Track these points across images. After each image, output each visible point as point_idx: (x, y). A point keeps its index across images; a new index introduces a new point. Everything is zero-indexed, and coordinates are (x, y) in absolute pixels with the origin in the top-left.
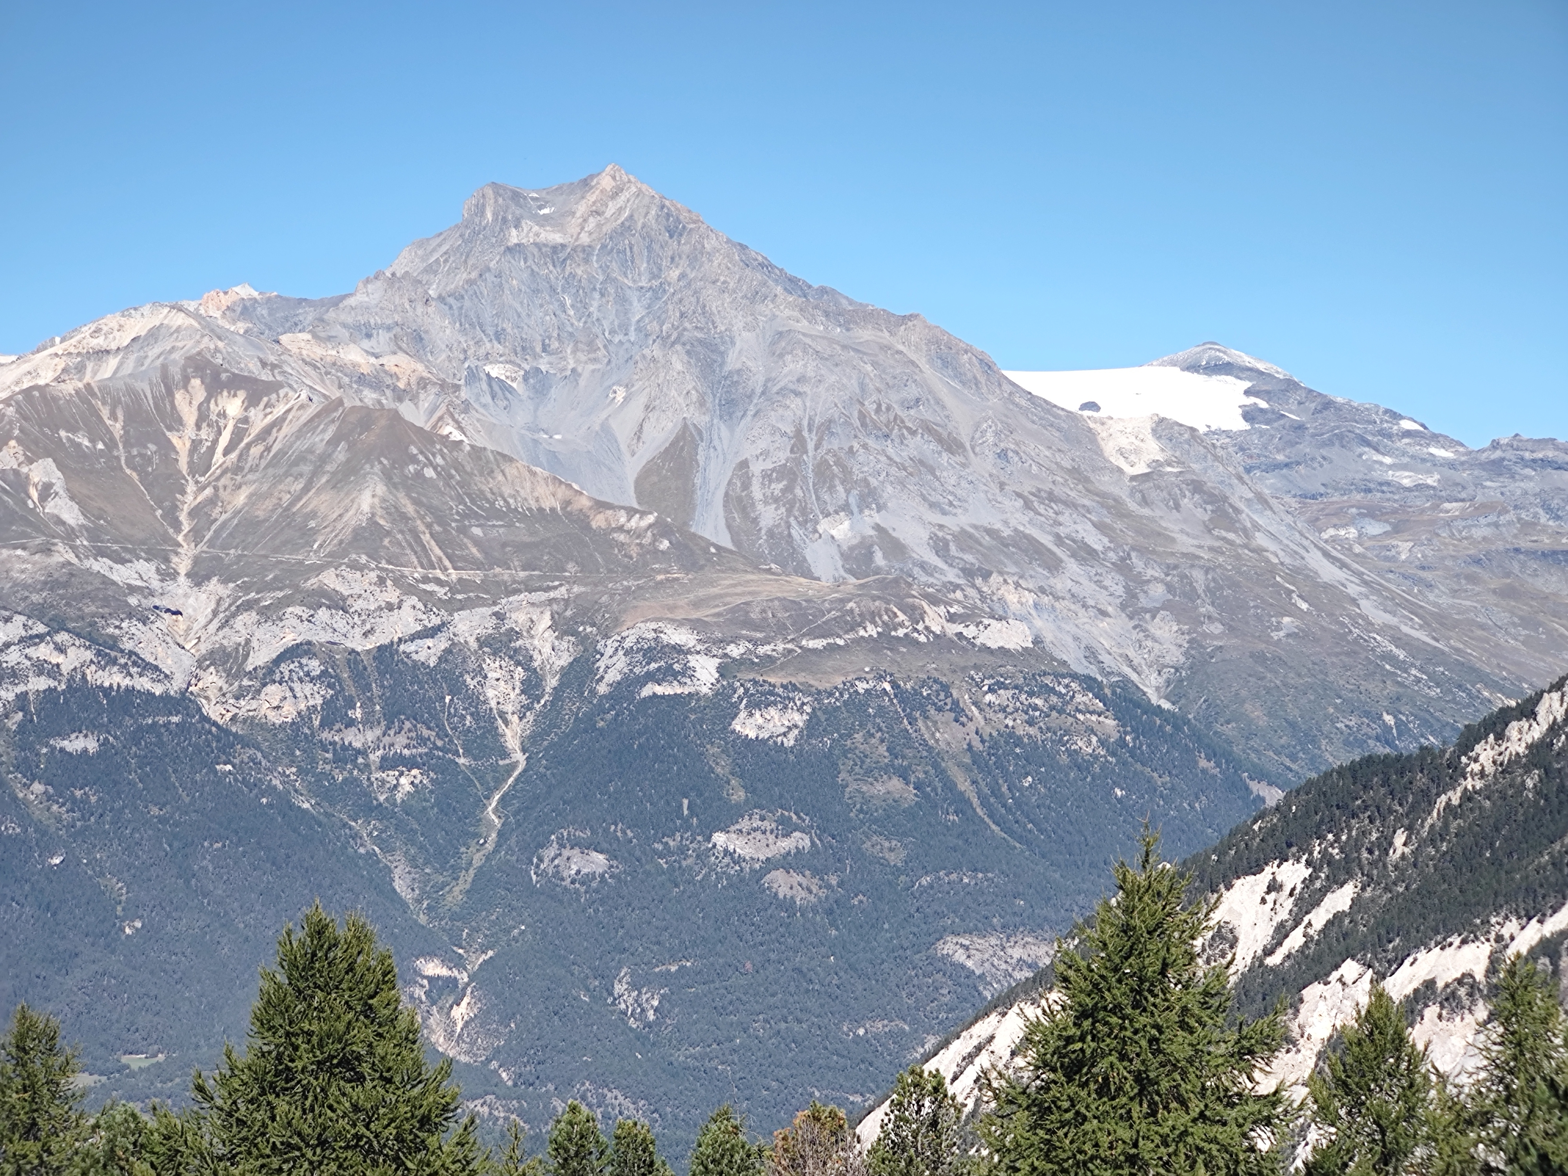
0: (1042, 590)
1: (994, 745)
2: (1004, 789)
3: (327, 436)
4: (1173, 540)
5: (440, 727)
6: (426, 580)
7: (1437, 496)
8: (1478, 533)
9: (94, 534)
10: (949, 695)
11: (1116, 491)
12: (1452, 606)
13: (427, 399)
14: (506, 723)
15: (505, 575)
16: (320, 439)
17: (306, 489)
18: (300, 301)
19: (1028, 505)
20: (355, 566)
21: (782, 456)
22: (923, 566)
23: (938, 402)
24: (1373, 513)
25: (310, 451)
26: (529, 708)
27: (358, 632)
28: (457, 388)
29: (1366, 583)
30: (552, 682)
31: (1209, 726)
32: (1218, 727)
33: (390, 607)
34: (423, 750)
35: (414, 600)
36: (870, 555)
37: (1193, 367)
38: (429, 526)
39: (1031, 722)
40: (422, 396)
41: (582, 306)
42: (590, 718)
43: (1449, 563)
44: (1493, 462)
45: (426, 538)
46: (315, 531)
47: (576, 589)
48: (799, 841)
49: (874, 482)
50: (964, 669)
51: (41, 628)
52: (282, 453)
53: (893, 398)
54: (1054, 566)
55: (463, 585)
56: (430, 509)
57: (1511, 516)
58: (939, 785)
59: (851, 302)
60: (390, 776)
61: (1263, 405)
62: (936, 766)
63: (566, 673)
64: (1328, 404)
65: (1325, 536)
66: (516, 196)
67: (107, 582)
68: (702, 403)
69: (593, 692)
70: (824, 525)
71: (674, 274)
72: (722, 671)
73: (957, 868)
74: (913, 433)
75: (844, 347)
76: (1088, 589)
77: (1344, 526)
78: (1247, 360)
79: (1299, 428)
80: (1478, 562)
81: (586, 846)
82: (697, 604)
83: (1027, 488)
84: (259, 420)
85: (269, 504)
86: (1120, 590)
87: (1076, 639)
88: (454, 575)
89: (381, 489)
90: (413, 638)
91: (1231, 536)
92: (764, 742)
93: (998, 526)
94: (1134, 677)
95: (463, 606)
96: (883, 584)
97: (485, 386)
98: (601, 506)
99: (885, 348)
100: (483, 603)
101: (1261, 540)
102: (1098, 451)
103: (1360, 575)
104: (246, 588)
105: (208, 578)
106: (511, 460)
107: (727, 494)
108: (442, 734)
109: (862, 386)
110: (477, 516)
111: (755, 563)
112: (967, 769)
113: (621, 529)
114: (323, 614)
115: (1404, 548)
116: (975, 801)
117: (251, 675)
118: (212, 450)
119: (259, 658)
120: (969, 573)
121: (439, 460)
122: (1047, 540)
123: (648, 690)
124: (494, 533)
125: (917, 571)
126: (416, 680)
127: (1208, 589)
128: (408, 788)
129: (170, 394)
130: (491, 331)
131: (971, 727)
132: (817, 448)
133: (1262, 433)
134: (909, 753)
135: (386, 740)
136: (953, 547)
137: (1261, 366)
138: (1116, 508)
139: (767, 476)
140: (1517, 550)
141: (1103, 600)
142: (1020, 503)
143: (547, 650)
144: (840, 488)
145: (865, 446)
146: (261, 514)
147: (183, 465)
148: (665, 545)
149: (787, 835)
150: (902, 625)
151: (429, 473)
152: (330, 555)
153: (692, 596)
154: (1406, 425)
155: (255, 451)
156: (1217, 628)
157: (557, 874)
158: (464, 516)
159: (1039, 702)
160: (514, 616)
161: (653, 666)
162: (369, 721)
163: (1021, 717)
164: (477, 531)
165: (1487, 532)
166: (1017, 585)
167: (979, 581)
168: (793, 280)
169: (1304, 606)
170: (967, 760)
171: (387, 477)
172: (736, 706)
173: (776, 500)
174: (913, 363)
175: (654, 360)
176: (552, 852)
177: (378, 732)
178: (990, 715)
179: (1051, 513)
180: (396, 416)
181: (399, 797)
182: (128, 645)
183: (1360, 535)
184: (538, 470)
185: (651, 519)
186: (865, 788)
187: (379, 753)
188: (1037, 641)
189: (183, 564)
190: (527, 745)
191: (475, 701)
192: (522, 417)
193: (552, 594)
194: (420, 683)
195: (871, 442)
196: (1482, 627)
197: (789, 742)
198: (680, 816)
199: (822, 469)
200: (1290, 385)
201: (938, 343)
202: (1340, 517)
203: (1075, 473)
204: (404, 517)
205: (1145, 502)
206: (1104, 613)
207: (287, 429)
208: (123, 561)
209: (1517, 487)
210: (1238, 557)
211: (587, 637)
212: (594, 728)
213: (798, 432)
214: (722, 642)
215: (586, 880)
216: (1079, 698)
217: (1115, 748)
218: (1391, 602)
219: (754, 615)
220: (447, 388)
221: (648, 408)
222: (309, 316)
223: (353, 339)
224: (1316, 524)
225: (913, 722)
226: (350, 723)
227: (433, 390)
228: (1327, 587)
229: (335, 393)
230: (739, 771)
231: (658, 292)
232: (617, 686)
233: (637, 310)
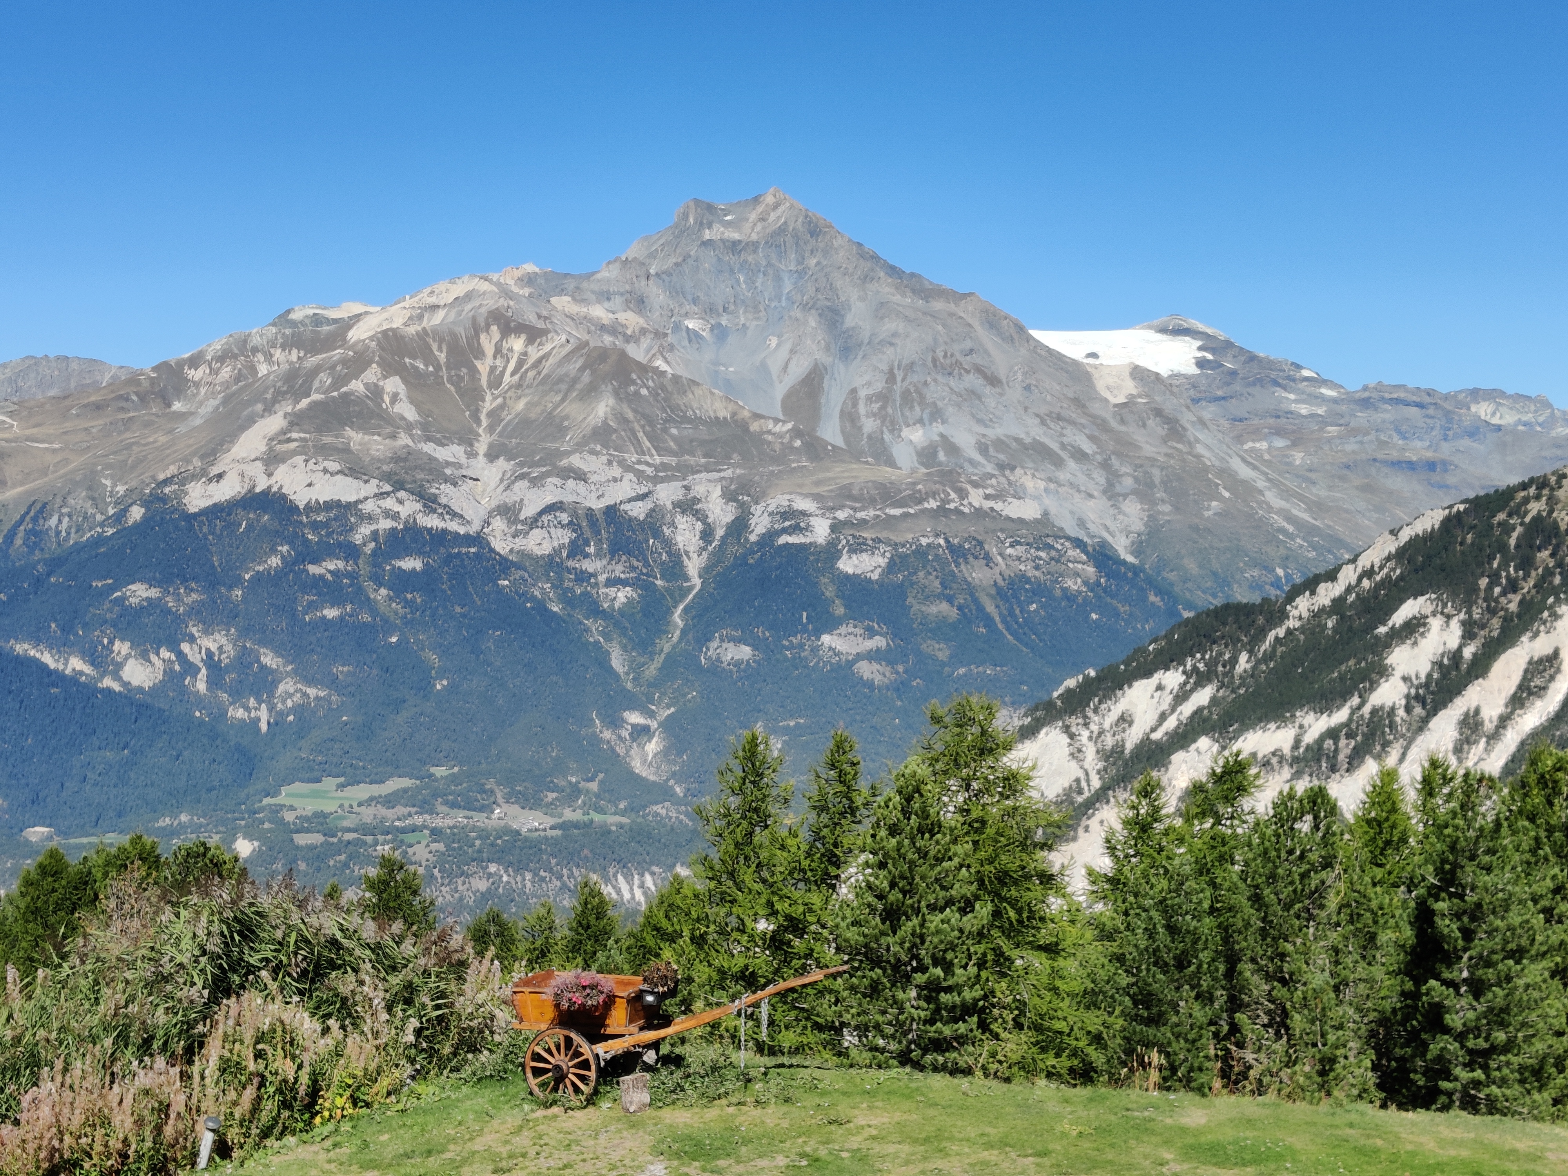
0: (1050, 480)
1: (1012, 583)
2: (1017, 612)
3: (578, 366)
4: (1140, 448)
5: (646, 559)
6: (639, 462)
7: (1323, 421)
8: (1349, 448)
9: (425, 427)
10: (982, 548)
11: (1103, 414)
13: (645, 342)
14: (689, 558)
15: (692, 460)
16: (573, 367)
17: (563, 400)
18: (566, 275)
19: (1043, 422)
20: (593, 452)
21: (879, 386)
22: (971, 461)
23: (986, 351)
24: (1279, 432)
25: (566, 375)
26: (704, 549)
27: (594, 495)
28: (666, 335)
29: (1270, 480)
30: (720, 533)
31: (1159, 574)
32: (1165, 574)
33: (615, 480)
34: (633, 575)
35: (631, 476)
36: (935, 454)
37: (1163, 331)
38: (643, 427)
39: (1037, 568)
40: (642, 339)
41: (751, 282)
42: (744, 557)
43: (1328, 467)
44: (1364, 400)
45: (640, 434)
46: (567, 429)
47: (738, 471)
48: (879, 642)
49: (940, 404)
50: (994, 531)
51: (388, 488)
52: (548, 376)
53: (956, 348)
55: (664, 467)
56: (644, 416)
57: (1372, 437)
58: (974, 608)
59: (931, 283)
60: (612, 591)
61: (1210, 357)
63: (730, 527)
64: (1253, 358)
65: (1246, 447)
66: (710, 208)
67: (431, 459)
68: (828, 349)
69: (747, 539)
70: (906, 432)
71: (813, 262)
72: (834, 528)
73: (982, 663)
74: (968, 372)
75: (924, 313)
76: (1081, 479)
77: (1259, 440)
78: (1201, 327)
79: (1233, 373)
80: (1348, 467)
81: (737, 641)
82: (818, 483)
83: (1043, 410)
84: (534, 354)
85: (538, 410)
86: (1102, 481)
87: (1072, 513)
88: (658, 460)
89: (611, 401)
90: (630, 500)
91: (1180, 446)
92: (858, 576)
93: (1022, 436)
94: (1110, 539)
95: (663, 480)
96: (942, 474)
97: (684, 334)
98: (757, 416)
99: (952, 315)
100: (677, 479)
101: (1199, 449)
102: (1092, 387)
103: (1266, 474)
104: (521, 465)
105: (497, 457)
106: (698, 384)
107: (842, 411)
108: (646, 564)
109: (935, 340)
110: (675, 421)
111: (857, 457)
112: (993, 598)
113: (769, 432)
114: (571, 483)
115: (1298, 457)
116: (997, 619)
117: (524, 522)
118: (503, 373)
119: (529, 511)
120: (1001, 467)
121: (651, 383)
122: (1054, 446)
123: (783, 539)
124: (685, 433)
125: (966, 465)
126: (630, 528)
127: (1162, 482)
128: (624, 600)
129: (477, 335)
130: (690, 297)
131: (997, 570)
132: (903, 380)
133: (1208, 376)
134: (954, 586)
135: (610, 567)
136: (991, 450)
137: (1210, 331)
138: (1103, 425)
139: (869, 399)
140: (1375, 460)
141: (1091, 487)
142: (1037, 421)
143: (718, 511)
144: (917, 408)
145: (935, 380)
146: (533, 416)
147: (484, 382)
148: (798, 443)
149: (871, 637)
150: (953, 501)
151: (644, 392)
152: (577, 444)
153: (814, 478)
154: (1306, 373)
155: (531, 374)
156: (1167, 508)
157: (719, 660)
158: (666, 421)
159: (1043, 554)
160: (697, 488)
161: (787, 524)
162: (599, 555)
163: (1030, 564)
164: (674, 431)
165: (1355, 447)
166: (1033, 476)
167: (1007, 472)
168: (893, 268)
169: (1227, 494)
170: (993, 592)
171: (616, 394)
172: (840, 552)
173: (874, 415)
174: (970, 325)
175: (797, 319)
176: (714, 644)
177: (605, 562)
178: (1011, 562)
179: (1058, 428)
180: (623, 354)
181: (617, 605)
182: (443, 500)
183: (1270, 447)
184: (716, 391)
185: (789, 426)
186: (924, 608)
187: (605, 576)
188: (1046, 514)
189: (481, 447)
190: (704, 573)
191: (668, 544)
192: (708, 356)
193: (722, 474)
194: (633, 531)
195: (940, 378)
197: (875, 576)
198: (801, 623)
199: (906, 396)
200: (1229, 344)
201: (987, 312)
202: (1256, 434)
203: (1076, 401)
204: (626, 421)
205: (1123, 421)
206: (1091, 496)
207: (551, 361)
208: (443, 445)
209: (1378, 417)
210: (1184, 460)
211: (744, 503)
212: (747, 564)
213: (891, 371)
214: (833, 509)
215: (737, 664)
216: (1070, 553)
217: (1093, 587)
218: (1286, 493)
219: (855, 492)
220: (659, 335)
221: (792, 351)
222: (571, 285)
223: (599, 302)
224: (1239, 439)
225: (958, 565)
226: (587, 556)
227: (650, 336)
228: (1244, 482)
229: (585, 337)
230: (841, 595)
231: (801, 273)
232: (763, 537)
233: (788, 286)
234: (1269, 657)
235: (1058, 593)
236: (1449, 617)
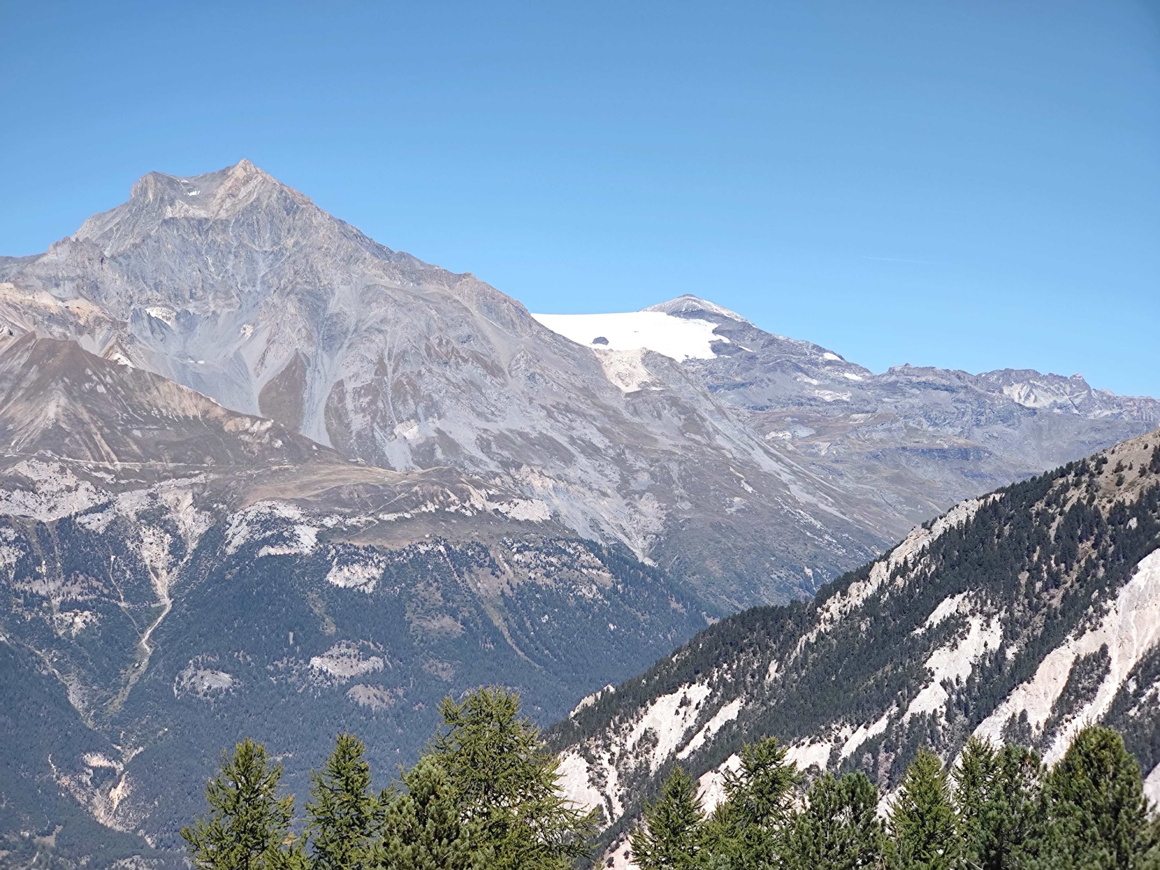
0: (559, 478)
1: (521, 592)
2: (528, 624)
3: (23, 361)
4: (656, 440)
5: (107, 579)
6: (97, 469)
7: (848, 408)
8: (876, 436)
10: (487, 555)
11: (615, 404)
12: (856, 490)
13: (101, 333)
14: (157, 576)
15: (158, 465)
16: (18, 363)
17: (7, 401)
18: (7, 259)
19: (550, 415)
20: (42, 459)
21: (368, 378)
22: (471, 459)
23: (485, 338)
24: (803, 421)
25: (10, 372)
26: (175, 565)
27: (44, 508)
28: (125, 325)
29: (794, 473)
30: (193, 545)
31: (680, 578)
32: (686, 578)
33: (69, 489)
34: (92, 597)
35: (88, 484)
36: (432, 451)
37: (676, 313)
38: (100, 429)
39: (548, 575)
40: (98, 330)
41: (220, 265)
42: (220, 572)
43: (855, 458)
44: (890, 384)
45: (98, 438)
46: (12, 432)
47: (212, 476)
48: (375, 663)
49: (436, 397)
50: (499, 536)
53: (452, 334)
54: (568, 459)
55: (126, 473)
56: (101, 416)
57: (900, 424)
58: (480, 622)
59: (422, 264)
60: (68, 617)
61: (726, 341)
62: (477, 607)
63: (203, 538)
64: (772, 341)
65: (768, 437)
66: (171, 182)
68: (309, 338)
69: (223, 553)
70: (398, 429)
71: (291, 242)
72: (320, 537)
73: (492, 682)
74: (466, 361)
75: (416, 297)
76: (593, 476)
77: (781, 430)
78: (715, 308)
79: (752, 358)
80: (876, 457)
81: (215, 668)
82: (302, 488)
83: (549, 402)
86: (616, 478)
87: (584, 513)
88: (119, 465)
89: (63, 401)
90: (86, 512)
91: (698, 438)
92: (351, 589)
93: (527, 430)
94: (626, 541)
95: (125, 489)
96: (440, 473)
97: (146, 323)
98: (232, 414)
99: (446, 298)
100: (141, 487)
101: (719, 440)
102: (603, 375)
103: (790, 466)
106: (164, 380)
107: (327, 406)
108: (108, 584)
109: (428, 326)
110: (137, 421)
111: (346, 458)
112: (501, 610)
113: (246, 432)
114: (17, 495)
115: (823, 447)
116: (506, 633)
120: (505, 464)
121: (108, 380)
122: (563, 441)
123: (264, 551)
124: (150, 434)
125: (467, 463)
126: (88, 543)
127: (680, 477)
128: (81, 625)
130: (151, 283)
131: (504, 578)
132: (394, 372)
133: (725, 361)
134: (458, 598)
135: (65, 589)
136: (494, 446)
137: (725, 313)
138: (615, 417)
139: (357, 392)
140: (904, 448)
141: (604, 485)
142: (544, 413)
143: (189, 521)
144: (411, 402)
145: (430, 371)
148: (279, 443)
149: (366, 659)
150: (453, 503)
151: (101, 389)
152: (24, 450)
153: (298, 482)
154: (828, 356)
156: (686, 505)
157: (193, 689)
158: (127, 422)
159: (554, 560)
160: (164, 496)
161: (269, 533)
162: (52, 575)
163: (541, 571)
164: (137, 433)
165: (883, 435)
166: (541, 474)
167: (513, 471)
168: (379, 247)
169: (750, 489)
170: (501, 603)
171: (68, 392)
172: (329, 563)
173: (363, 410)
174: (466, 309)
175: (274, 306)
176: (189, 672)
177: (59, 583)
178: (518, 569)
179: (567, 421)
180: (75, 346)
181: (74, 632)
183: (793, 437)
184: (185, 387)
185: (269, 424)
186: (424, 624)
187: (59, 599)
188: (556, 515)
190: (174, 592)
191: (133, 560)
192: (174, 347)
193: (194, 480)
194: (91, 546)
195: (435, 368)
196: (877, 505)
197: (369, 590)
198: (287, 645)
199: (398, 387)
200: (746, 327)
201: (484, 294)
202: (779, 423)
203: (585, 390)
204: (81, 422)
205: (636, 412)
206: (604, 494)
209: (906, 402)
210: (703, 453)
211: (219, 512)
212: (223, 579)
213: (381, 360)
214: (321, 515)
215: (215, 693)
216: (583, 557)
217: (610, 594)
218: (812, 487)
219: (344, 496)
220: (115, 324)
221: (270, 341)
222: (13, 270)
223: (45, 288)
224: (761, 429)
225: (460, 575)
226: (38, 576)
227: (106, 326)
228: (766, 475)
229: (31, 328)
230: (331, 612)
231: (277, 255)
232: (241, 548)
233: (262, 268)
234: (800, 664)
235: (572, 602)
236: (989, 616)
